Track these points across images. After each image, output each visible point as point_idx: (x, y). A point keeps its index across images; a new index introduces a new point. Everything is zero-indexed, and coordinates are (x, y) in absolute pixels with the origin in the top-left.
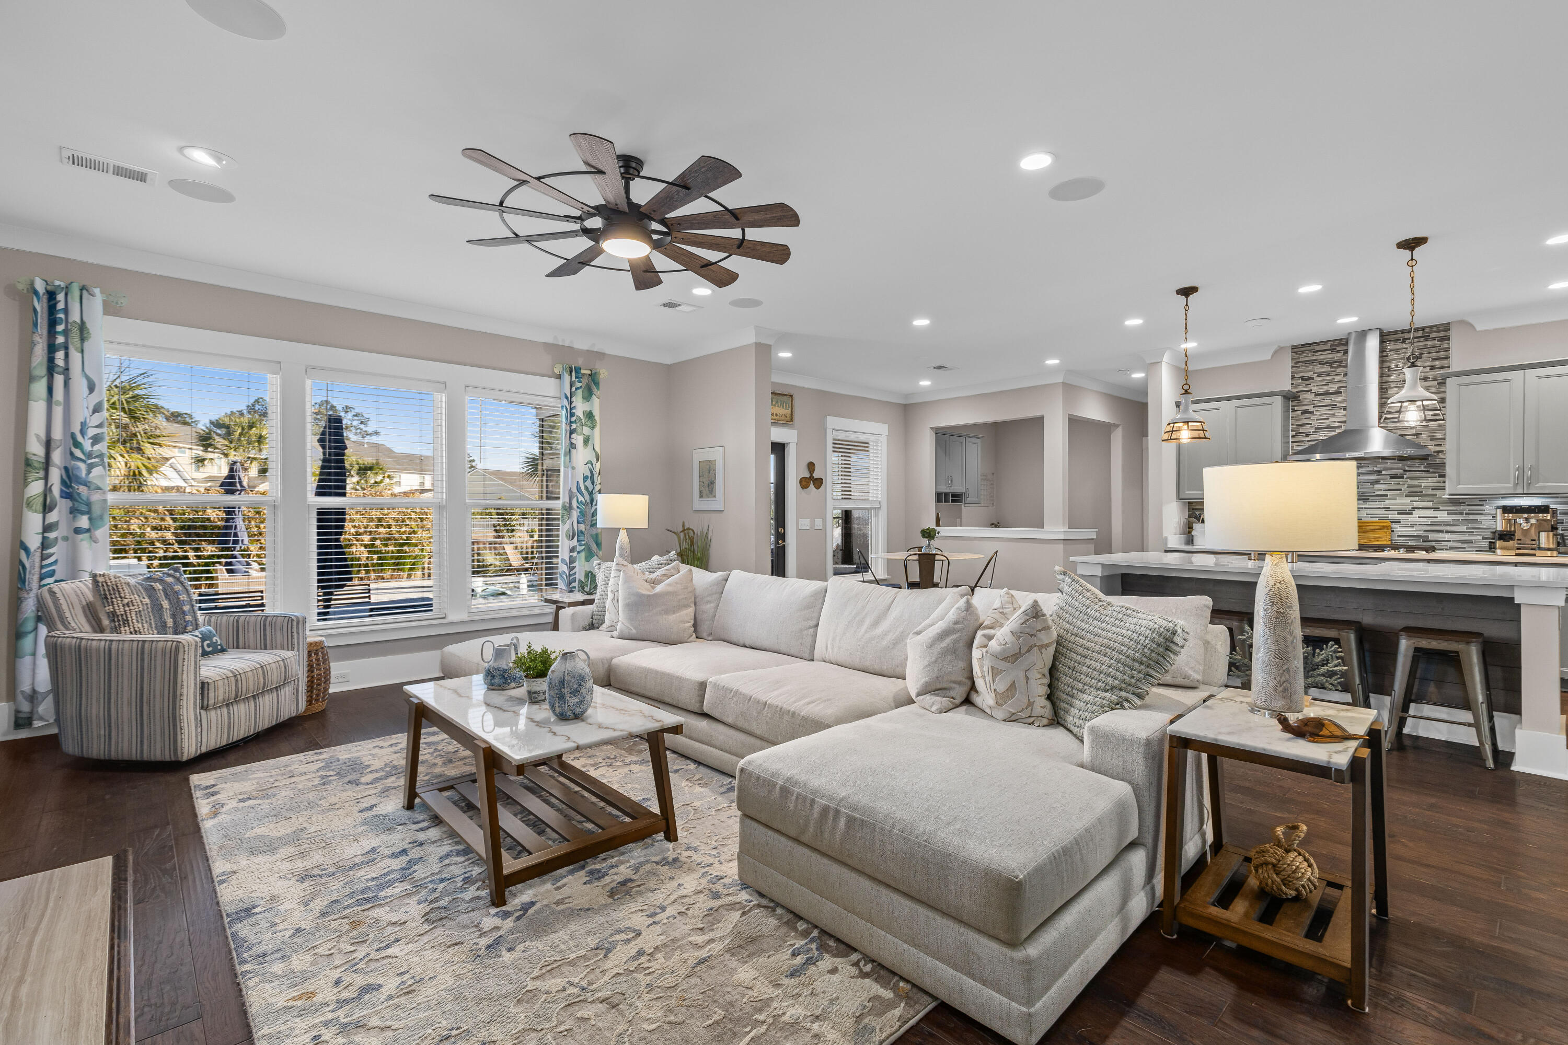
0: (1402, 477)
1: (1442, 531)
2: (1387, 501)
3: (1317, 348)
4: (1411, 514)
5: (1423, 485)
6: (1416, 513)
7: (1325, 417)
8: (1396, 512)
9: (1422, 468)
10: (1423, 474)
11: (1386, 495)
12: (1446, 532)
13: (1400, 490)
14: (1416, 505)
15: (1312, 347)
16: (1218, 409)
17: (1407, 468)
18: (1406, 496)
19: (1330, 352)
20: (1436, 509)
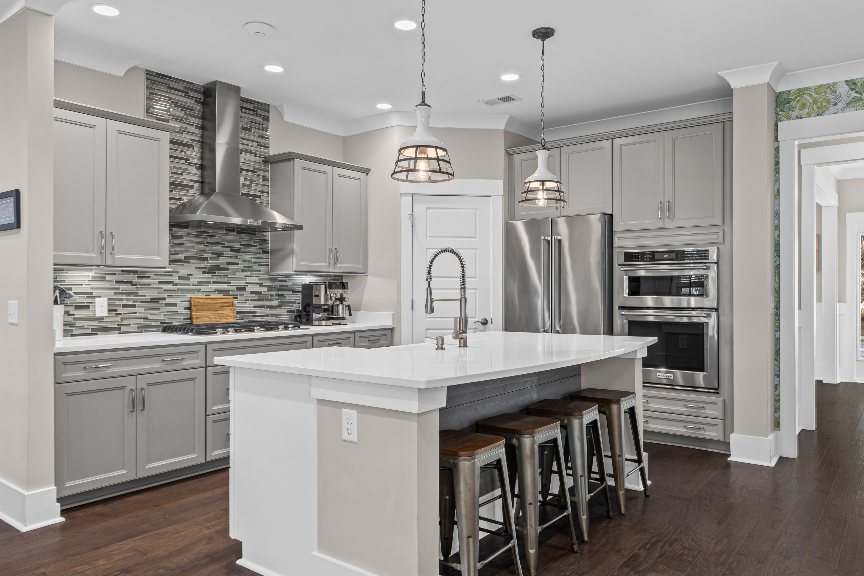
0: (238, 251)
1: (264, 307)
2: (229, 276)
3: (172, 84)
4: (245, 289)
5: (253, 260)
6: (250, 288)
7: (179, 171)
8: (235, 288)
9: (252, 243)
10: (253, 250)
11: (228, 269)
12: (268, 307)
13: (238, 264)
14: (249, 280)
15: (166, 81)
16: (93, 127)
17: (242, 243)
18: (243, 270)
19: (183, 94)
20: (261, 285)
